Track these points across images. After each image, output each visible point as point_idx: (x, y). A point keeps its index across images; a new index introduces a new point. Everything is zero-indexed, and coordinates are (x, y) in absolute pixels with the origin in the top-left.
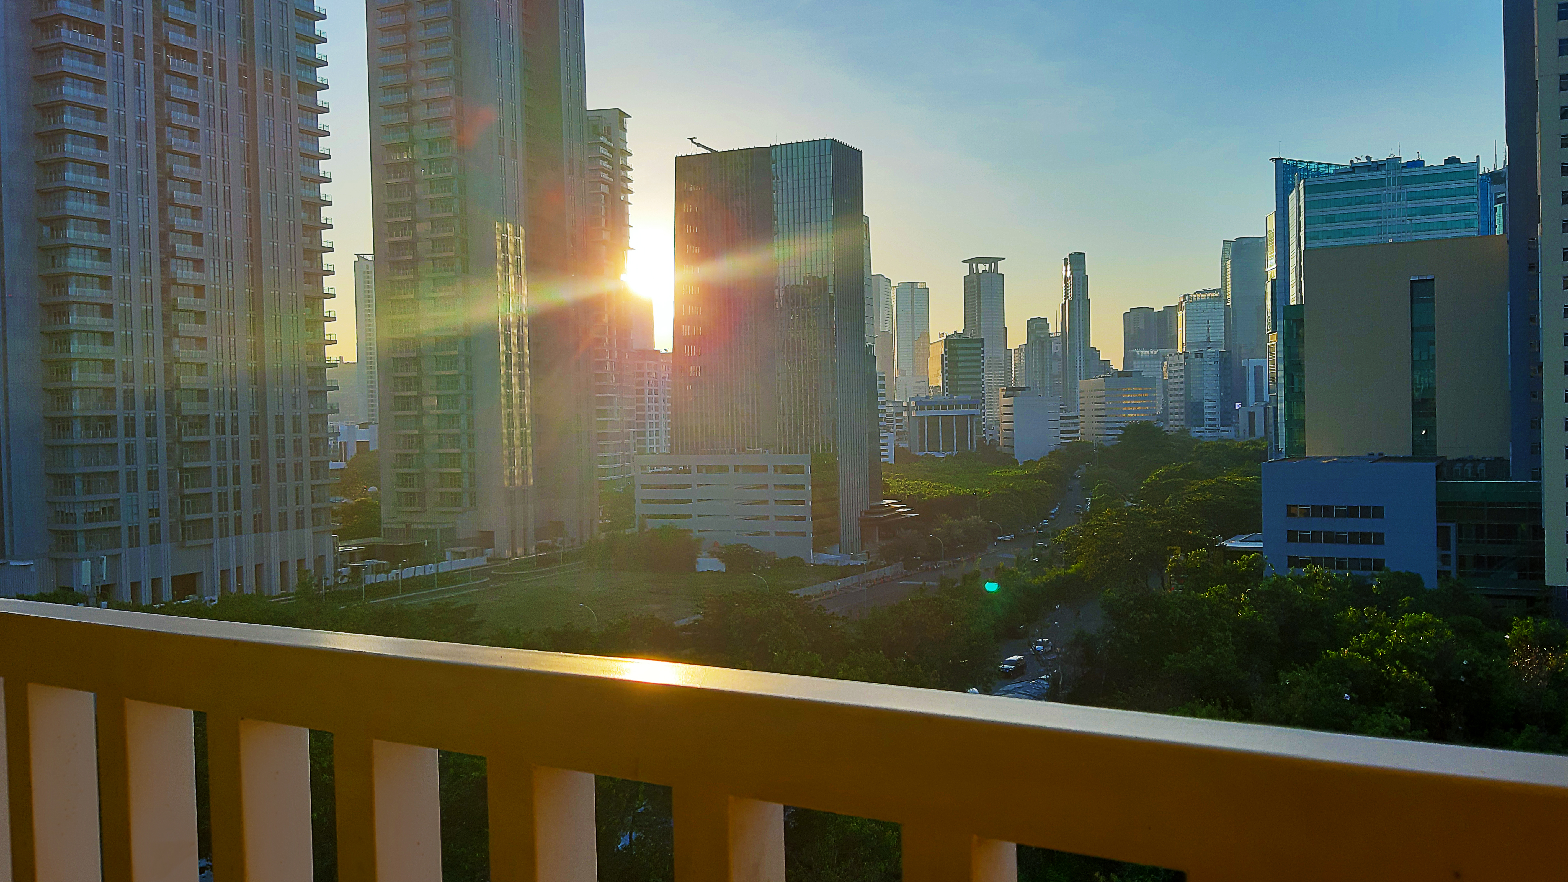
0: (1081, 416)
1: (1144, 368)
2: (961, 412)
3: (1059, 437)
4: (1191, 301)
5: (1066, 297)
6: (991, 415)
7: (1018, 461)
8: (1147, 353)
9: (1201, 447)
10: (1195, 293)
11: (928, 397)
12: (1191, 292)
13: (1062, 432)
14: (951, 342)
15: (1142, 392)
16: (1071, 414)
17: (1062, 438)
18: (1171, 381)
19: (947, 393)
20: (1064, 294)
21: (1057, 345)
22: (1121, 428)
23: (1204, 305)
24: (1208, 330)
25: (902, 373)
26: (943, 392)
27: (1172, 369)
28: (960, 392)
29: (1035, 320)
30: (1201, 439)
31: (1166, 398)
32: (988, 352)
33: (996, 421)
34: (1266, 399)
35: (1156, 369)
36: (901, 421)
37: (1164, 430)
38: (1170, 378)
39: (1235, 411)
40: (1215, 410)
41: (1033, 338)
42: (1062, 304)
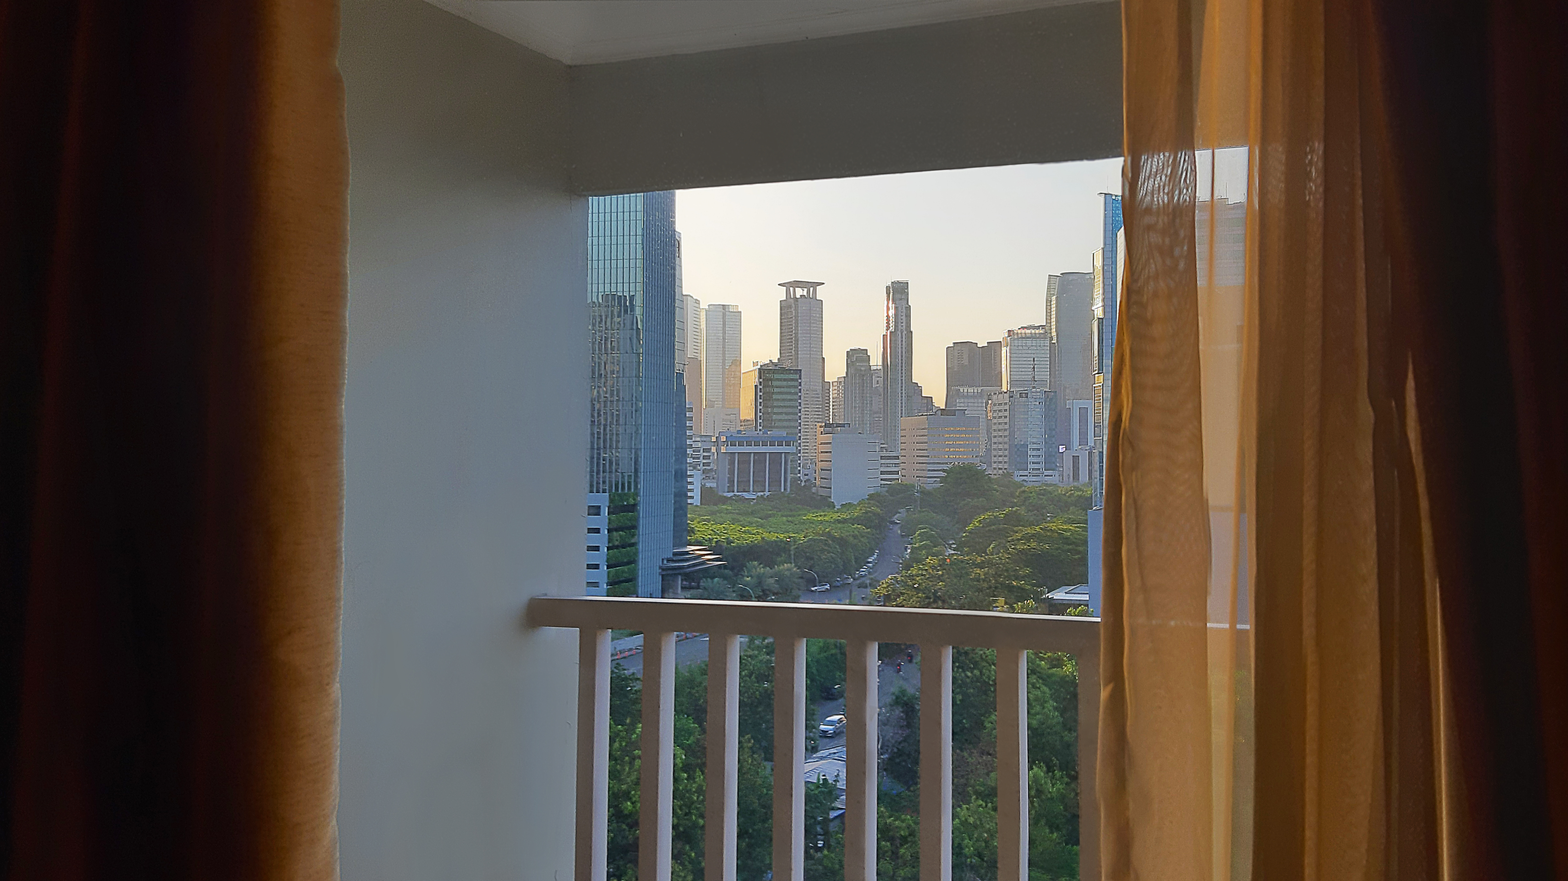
0: (902, 456)
1: (968, 406)
2: (776, 449)
3: (879, 479)
4: (1016, 337)
5: (888, 328)
6: (807, 453)
7: (836, 504)
8: (971, 390)
9: (1024, 492)
10: (1019, 329)
11: (739, 432)
12: (1015, 328)
13: (882, 473)
14: (766, 373)
15: (965, 432)
16: (892, 454)
17: (881, 480)
18: (995, 421)
19: (761, 428)
20: (886, 325)
21: (878, 379)
22: (944, 471)
23: (1029, 343)
24: (1034, 368)
25: (711, 404)
26: (756, 427)
27: (995, 408)
28: (774, 427)
29: (856, 352)
30: (1025, 483)
31: (990, 439)
32: (805, 384)
33: (811, 459)
34: (1091, 443)
35: (979, 408)
36: (708, 457)
37: (986, 473)
38: (995, 418)
39: (1058, 454)
40: (1038, 453)
41: (852, 371)
42: (884, 335)
